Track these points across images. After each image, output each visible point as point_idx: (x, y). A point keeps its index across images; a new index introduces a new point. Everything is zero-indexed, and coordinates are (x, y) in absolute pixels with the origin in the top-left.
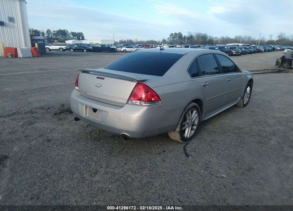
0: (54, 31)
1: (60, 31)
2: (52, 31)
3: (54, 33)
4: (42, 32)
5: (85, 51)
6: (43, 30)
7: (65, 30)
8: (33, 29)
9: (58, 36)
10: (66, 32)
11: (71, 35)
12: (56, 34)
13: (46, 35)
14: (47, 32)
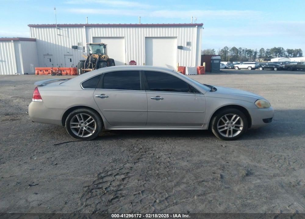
0: (268, 50)
1: (275, 49)
2: (265, 50)
3: (267, 52)
4: (255, 51)
5: (275, 69)
6: (256, 49)
7: (280, 48)
8: (246, 49)
9: (271, 54)
10: (281, 49)
11: (286, 53)
12: (269, 52)
13: (259, 54)
14: (260, 51)
